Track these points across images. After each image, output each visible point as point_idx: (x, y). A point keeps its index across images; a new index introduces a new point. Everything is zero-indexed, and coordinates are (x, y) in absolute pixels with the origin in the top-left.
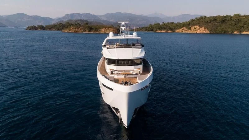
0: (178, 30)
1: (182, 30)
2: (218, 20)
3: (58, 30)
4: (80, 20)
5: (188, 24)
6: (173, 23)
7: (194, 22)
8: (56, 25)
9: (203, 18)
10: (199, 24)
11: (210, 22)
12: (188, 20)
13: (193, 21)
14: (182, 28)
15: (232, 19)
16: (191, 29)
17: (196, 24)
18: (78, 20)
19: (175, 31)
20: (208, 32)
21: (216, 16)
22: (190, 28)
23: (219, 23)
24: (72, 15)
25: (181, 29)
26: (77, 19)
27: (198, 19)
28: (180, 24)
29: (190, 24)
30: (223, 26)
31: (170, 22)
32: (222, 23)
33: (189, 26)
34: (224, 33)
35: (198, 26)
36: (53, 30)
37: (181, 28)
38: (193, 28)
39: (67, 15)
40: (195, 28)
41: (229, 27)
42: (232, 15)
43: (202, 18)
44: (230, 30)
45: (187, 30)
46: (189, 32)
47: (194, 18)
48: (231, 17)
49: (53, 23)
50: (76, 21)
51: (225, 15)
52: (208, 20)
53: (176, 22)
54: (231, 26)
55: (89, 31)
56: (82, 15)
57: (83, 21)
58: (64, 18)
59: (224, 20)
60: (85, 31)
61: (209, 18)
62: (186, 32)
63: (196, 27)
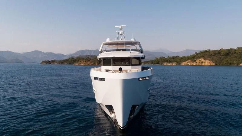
0: (184, 63)
1: (188, 62)
2: (222, 53)
3: (70, 64)
4: (90, 56)
5: (193, 58)
6: (178, 56)
7: (199, 55)
8: (68, 60)
9: (207, 51)
10: (204, 57)
11: (215, 55)
12: (193, 53)
13: (197, 54)
14: (188, 61)
15: (236, 52)
16: (196, 62)
17: (201, 57)
18: (88, 56)
19: (180, 64)
20: (214, 64)
21: (219, 49)
22: (195, 61)
23: (224, 56)
24: (83, 51)
26: (87, 55)
27: (202, 53)
28: (185, 57)
29: (194, 57)
30: (228, 59)
31: (175, 55)
32: (227, 56)
33: (194, 59)
34: (229, 64)
35: (203, 59)
36: (65, 64)
37: (186, 61)
38: (198, 61)
39: (78, 52)
40: (200, 61)
41: (234, 60)
42: (236, 48)
43: (206, 51)
44: (235, 62)
45: (192, 62)
46: (194, 65)
47: (198, 52)
48: (235, 50)
49: (65, 58)
50: (86, 56)
51: (229, 49)
52: (212, 53)
53: (181, 56)
54: (236, 59)
55: (98, 64)
56: (91, 51)
57: (92, 56)
58: (76, 54)
59: (228, 53)
60: (95, 64)
61: (212, 51)
62: (192, 64)
63: (200, 59)
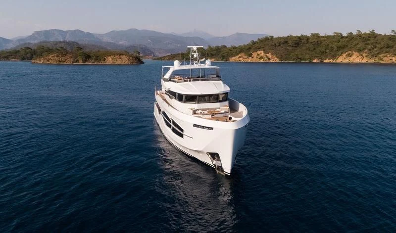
0: (234, 58)
1: (240, 57)
2: (290, 43)
3: (23, 59)
4: (64, 42)
5: (247, 49)
6: (225, 46)
7: (257, 45)
8: (19, 51)
9: (269, 39)
10: (263, 48)
11: (280, 45)
12: (247, 42)
13: (254, 43)
14: (240, 55)
15: (310, 40)
16: (253, 56)
17: (259, 49)
18: (60, 42)
19: (229, 60)
20: (278, 60)
21: (286, 36)
22: (250, 55)
23: (292, 47)
24: (47, 33)
25: (238, 57)
26: (57, 40)
27: (262, 41)
28: (235, 48)
29: (250, 48)
30: (298, 51)
31: (220, 45)
32: (296, 47)
33: (249, 51)
34: (299, 61)
35: (262, 52)
36: (13, 60)
37: (237, 54)
38: (255, 55)
39: (38, 33)
40: (258, 55)
41: (306, 53)
42: (309, 35)
43: (267, 39)
44: (307, 56)
45: (246, 57)
46: (249, 61)
47: (256, 40)
48: (308, 38)
49: (10, 47)
50: (56, 43)
51: (299, 35)
52: (276, 42)
53: (229, 46)
54: (308, 52)
55: (85, 61)
56: (66, 32)
57: (68, 43)
58: (31, 37)
59: (299, 42)
60: (77, 61)
61: (276, 38)
62: (246, 60)
63: (259, 52)
